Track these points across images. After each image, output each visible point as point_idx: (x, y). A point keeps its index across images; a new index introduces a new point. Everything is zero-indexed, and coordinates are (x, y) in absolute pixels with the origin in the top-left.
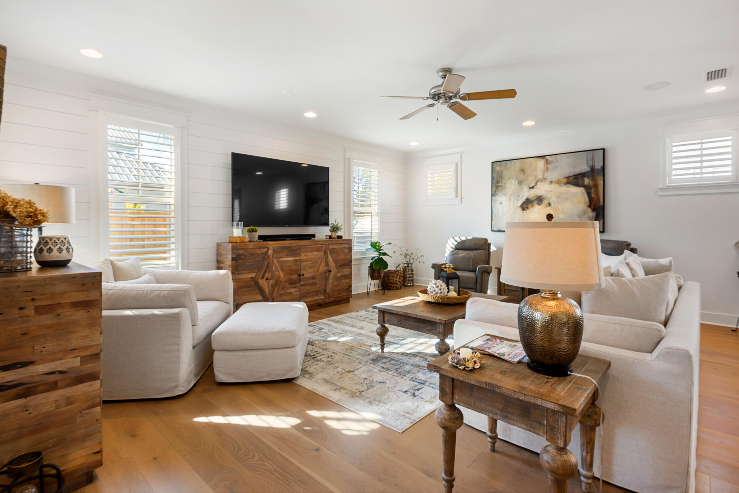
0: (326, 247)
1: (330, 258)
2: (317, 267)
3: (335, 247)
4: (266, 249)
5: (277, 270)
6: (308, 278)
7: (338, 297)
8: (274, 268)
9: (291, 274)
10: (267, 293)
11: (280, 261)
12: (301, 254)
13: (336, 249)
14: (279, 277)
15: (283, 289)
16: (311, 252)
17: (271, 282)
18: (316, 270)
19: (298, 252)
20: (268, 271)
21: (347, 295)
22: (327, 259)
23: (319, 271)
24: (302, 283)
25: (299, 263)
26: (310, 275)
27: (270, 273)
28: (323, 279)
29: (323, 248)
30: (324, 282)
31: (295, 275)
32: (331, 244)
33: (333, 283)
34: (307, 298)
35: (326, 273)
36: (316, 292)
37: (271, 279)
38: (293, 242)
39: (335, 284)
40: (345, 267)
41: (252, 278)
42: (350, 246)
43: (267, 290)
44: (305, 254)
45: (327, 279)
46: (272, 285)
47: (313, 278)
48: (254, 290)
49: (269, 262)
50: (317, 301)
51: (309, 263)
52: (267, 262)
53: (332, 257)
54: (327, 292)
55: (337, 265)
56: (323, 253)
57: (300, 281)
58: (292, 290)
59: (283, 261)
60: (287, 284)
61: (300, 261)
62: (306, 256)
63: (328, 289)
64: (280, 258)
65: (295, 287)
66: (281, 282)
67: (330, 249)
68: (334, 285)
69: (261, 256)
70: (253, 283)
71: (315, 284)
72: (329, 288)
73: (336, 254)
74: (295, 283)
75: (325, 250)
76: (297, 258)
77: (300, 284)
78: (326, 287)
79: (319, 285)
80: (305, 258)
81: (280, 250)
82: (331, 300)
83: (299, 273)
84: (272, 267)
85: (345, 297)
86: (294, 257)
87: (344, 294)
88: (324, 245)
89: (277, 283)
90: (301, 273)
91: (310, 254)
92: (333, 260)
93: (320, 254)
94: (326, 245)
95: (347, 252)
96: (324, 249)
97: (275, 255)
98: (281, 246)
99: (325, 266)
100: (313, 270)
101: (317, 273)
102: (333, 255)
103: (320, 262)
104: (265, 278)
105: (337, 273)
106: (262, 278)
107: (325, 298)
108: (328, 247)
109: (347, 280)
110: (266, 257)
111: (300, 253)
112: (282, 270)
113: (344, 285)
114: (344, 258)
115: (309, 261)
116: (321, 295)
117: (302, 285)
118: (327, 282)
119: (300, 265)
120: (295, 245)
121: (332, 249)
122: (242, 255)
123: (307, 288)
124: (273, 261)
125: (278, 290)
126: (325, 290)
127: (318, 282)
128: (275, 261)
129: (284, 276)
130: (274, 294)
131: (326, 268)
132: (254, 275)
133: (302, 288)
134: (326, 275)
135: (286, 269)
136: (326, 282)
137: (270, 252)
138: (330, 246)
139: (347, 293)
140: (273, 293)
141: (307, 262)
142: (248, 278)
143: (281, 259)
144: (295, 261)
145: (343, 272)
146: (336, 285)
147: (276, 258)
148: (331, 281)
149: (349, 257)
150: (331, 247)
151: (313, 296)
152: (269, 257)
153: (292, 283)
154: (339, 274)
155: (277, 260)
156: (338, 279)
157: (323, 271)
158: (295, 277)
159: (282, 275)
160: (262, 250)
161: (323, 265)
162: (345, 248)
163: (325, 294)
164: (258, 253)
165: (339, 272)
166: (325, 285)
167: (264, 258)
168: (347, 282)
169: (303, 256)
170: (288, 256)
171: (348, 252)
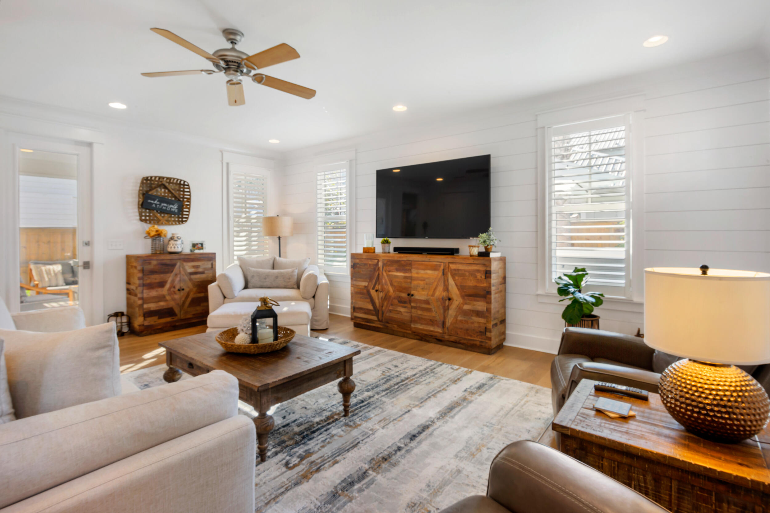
0: (445, 266)
1: (451, 281)
2: (433, 291)
3: (461, 267)
4: (376, 261)
5: (386, 284)
6: (420, 301)
7: (465, 339)
8: (383, 281)
9: (401, 291)
10: (378, 305)
11: (389, 275)
12: (412, 270)
13: (460, 270)
14: (388, 291)
15: (392, 305)
16: (424, 270)
17: (381, 295)
18: (431, 293)
19: (408, 268)
20: (378, 283)
21: (481, 342)
22: (446, 282)
23: (435, 296)
24: (412, 304)
25: (409, 280)
26: (423, 298)
27: (380, 285)
28: (441, 307)
29: (440, 266)
30: (442, 311)
31: (404, 292)
32: (452, 263)
33: (456, 317)
34: (419, 325)
35: (446, 300)
36: (431, 320)
37: (381, 292)
38: (402, 255)
39: (459, 318)
40: (478, 299)
41: (365, 287)
42: (488, 269)
43: (377, 302)
44: (416, 271)
45: (446, 309)
46: (382, 298)
47: (427, 302)
48: (367, 298)
49: (379, 275)
50: (433, 333)
51: (421, 283)
52: (377, 274)
53: (454, 281)
54: (447, 326)
55: (463, 293)
56: (441, 274)
57: (410, 302)
58: (402, 310)
59: (392, 275)
60: (396, 301)
61: (411, 278)
62: (417, 273)
63: (448, 323)
64: (389, 271)
65: (405, 307)
66: (390, 297)
67: (451, 270)
68: (457, 320)
69: (372, 267)
70: (365, 291)
71: (429, 310)
72: (450, 322)
73: (462, 278)
74: (405, 302)
75: (443, 270)
76: (407, 275)
77: (411, 304)
78: (445, 318)
79: (435, 313)
80: (416, 275)
81: (389, 263)
82: (453, 338)
83: (409, 292)
84: (382, 279)
85: (478, 343)
86: (404, 273)
87: (477, 339)
88: (442, 264)
89: (387, 298)
90: (412, 292)
91: (422, 272)
92: (457, 285)
93: (437, 274)
94: (446, 263)
95: (481, 277)
96: (442, 268)
97: (385, 268)
98: (391, 259)
99: (444, 291)
100: (427, 293)
101: (431, 297)
102: (457, 278)
103: (436, 284)
104: (375, 289)
105: (464, 305)
106: (373, 289)
107: (444, 333)
108: (449, 266)
109: (480, 319)
110: (377, 269)
111: (410, 270)
112: (392, 285)
113: (476, 325)
114: (476, 286)
115: (421, 280)
116: (438, 326)
117: (412, 307)
118: (447, 312)
119: (411, 283)
120: (405, 259)
121: (455, 270)
122: (358, 264)
123: (420, 312)
124: (382, 274)
125: (387, 304)
126: (444, 323)
127: (433, 310)
128: (384, 274)
129: (394, 291)
130: (384, 308)
131: (444, 294)
132: (365, 284)
133: (413, 310)
134: (445, 303)
135: (396, 284)
136: (445, 311)
137: (380, 264)
138: (451, 265)
139: (482, 339)
140: (382, 307)
141: (420, 282)
142: (362, 286)
143: (390, 273)
144: (405, 277)
145: (474, 305)
146: (461, 321)
147: (385, 271)
148: (452, 312)
149: (485, 285)
150: (453, 267)
151: (427, 324)
152: (379, 269)
153: (402, 302)
154: (466, 307)
155: (386, 273)
156: (466, 313)
157: (441, 297)
158: (404, 295)
159: (391, 290)
160: (373, 261)
161: (441, 288)
162: (478, 271)
163: (443, 327)
164: (370, 264)
165: (466, 304)
166: (444, 316)
167: (374, 269)
168: (482, 322)
169: (414, 273)
170: (397, 270)
171: (483, 277)
